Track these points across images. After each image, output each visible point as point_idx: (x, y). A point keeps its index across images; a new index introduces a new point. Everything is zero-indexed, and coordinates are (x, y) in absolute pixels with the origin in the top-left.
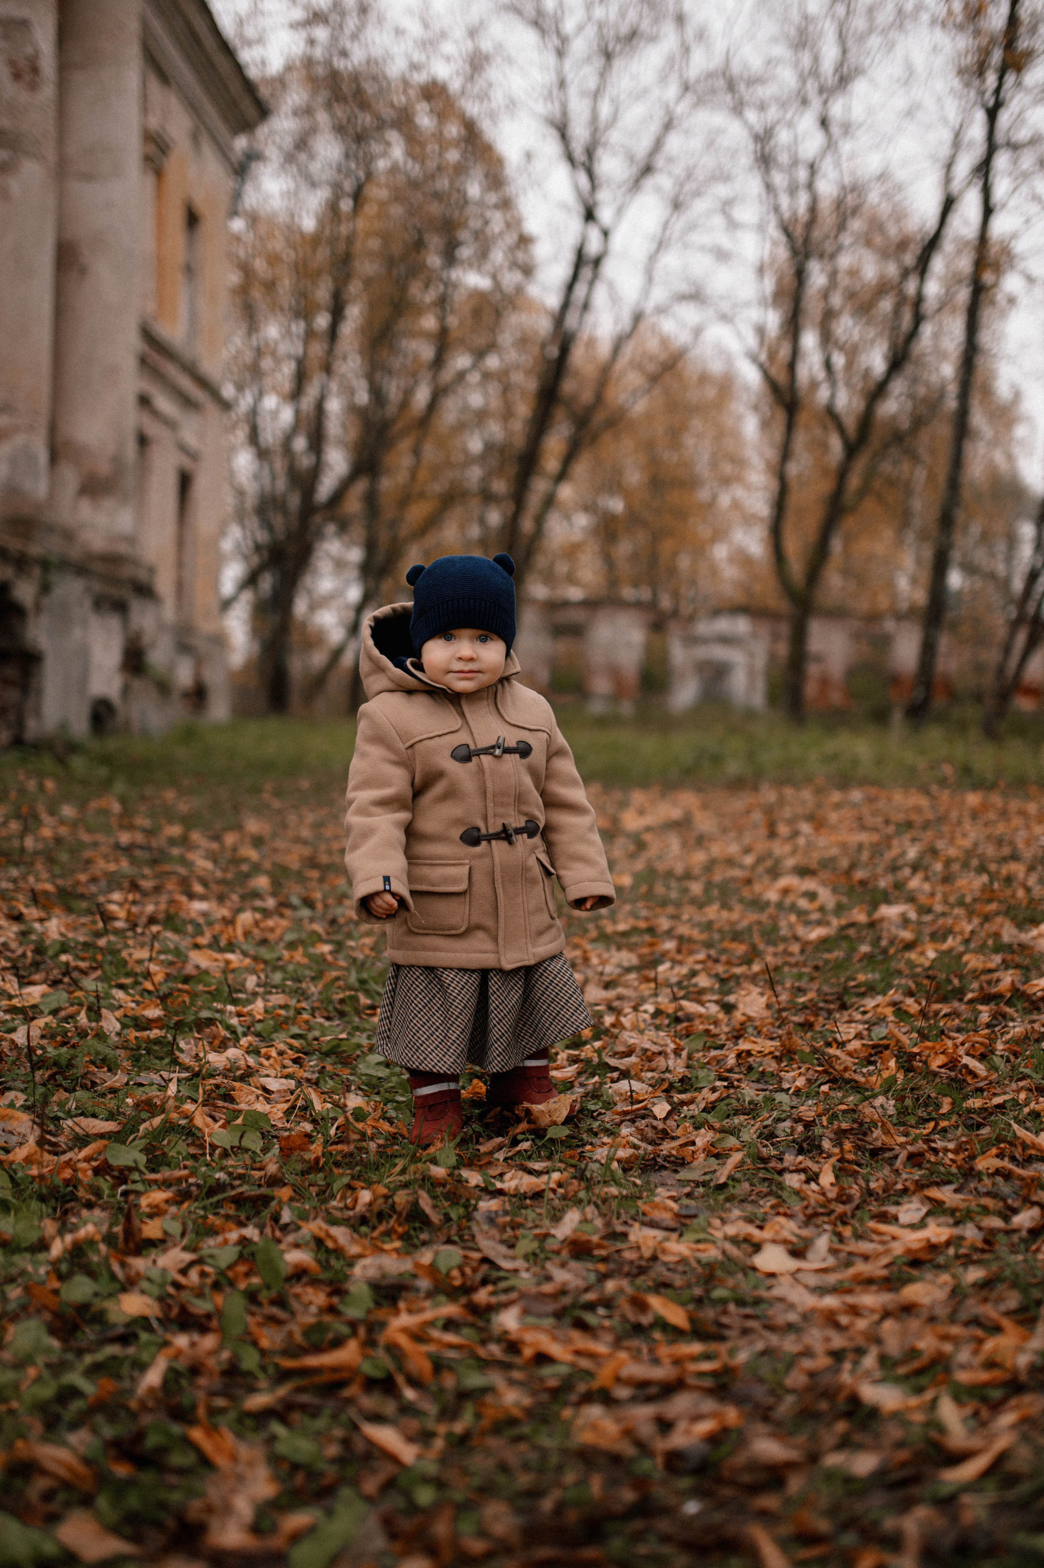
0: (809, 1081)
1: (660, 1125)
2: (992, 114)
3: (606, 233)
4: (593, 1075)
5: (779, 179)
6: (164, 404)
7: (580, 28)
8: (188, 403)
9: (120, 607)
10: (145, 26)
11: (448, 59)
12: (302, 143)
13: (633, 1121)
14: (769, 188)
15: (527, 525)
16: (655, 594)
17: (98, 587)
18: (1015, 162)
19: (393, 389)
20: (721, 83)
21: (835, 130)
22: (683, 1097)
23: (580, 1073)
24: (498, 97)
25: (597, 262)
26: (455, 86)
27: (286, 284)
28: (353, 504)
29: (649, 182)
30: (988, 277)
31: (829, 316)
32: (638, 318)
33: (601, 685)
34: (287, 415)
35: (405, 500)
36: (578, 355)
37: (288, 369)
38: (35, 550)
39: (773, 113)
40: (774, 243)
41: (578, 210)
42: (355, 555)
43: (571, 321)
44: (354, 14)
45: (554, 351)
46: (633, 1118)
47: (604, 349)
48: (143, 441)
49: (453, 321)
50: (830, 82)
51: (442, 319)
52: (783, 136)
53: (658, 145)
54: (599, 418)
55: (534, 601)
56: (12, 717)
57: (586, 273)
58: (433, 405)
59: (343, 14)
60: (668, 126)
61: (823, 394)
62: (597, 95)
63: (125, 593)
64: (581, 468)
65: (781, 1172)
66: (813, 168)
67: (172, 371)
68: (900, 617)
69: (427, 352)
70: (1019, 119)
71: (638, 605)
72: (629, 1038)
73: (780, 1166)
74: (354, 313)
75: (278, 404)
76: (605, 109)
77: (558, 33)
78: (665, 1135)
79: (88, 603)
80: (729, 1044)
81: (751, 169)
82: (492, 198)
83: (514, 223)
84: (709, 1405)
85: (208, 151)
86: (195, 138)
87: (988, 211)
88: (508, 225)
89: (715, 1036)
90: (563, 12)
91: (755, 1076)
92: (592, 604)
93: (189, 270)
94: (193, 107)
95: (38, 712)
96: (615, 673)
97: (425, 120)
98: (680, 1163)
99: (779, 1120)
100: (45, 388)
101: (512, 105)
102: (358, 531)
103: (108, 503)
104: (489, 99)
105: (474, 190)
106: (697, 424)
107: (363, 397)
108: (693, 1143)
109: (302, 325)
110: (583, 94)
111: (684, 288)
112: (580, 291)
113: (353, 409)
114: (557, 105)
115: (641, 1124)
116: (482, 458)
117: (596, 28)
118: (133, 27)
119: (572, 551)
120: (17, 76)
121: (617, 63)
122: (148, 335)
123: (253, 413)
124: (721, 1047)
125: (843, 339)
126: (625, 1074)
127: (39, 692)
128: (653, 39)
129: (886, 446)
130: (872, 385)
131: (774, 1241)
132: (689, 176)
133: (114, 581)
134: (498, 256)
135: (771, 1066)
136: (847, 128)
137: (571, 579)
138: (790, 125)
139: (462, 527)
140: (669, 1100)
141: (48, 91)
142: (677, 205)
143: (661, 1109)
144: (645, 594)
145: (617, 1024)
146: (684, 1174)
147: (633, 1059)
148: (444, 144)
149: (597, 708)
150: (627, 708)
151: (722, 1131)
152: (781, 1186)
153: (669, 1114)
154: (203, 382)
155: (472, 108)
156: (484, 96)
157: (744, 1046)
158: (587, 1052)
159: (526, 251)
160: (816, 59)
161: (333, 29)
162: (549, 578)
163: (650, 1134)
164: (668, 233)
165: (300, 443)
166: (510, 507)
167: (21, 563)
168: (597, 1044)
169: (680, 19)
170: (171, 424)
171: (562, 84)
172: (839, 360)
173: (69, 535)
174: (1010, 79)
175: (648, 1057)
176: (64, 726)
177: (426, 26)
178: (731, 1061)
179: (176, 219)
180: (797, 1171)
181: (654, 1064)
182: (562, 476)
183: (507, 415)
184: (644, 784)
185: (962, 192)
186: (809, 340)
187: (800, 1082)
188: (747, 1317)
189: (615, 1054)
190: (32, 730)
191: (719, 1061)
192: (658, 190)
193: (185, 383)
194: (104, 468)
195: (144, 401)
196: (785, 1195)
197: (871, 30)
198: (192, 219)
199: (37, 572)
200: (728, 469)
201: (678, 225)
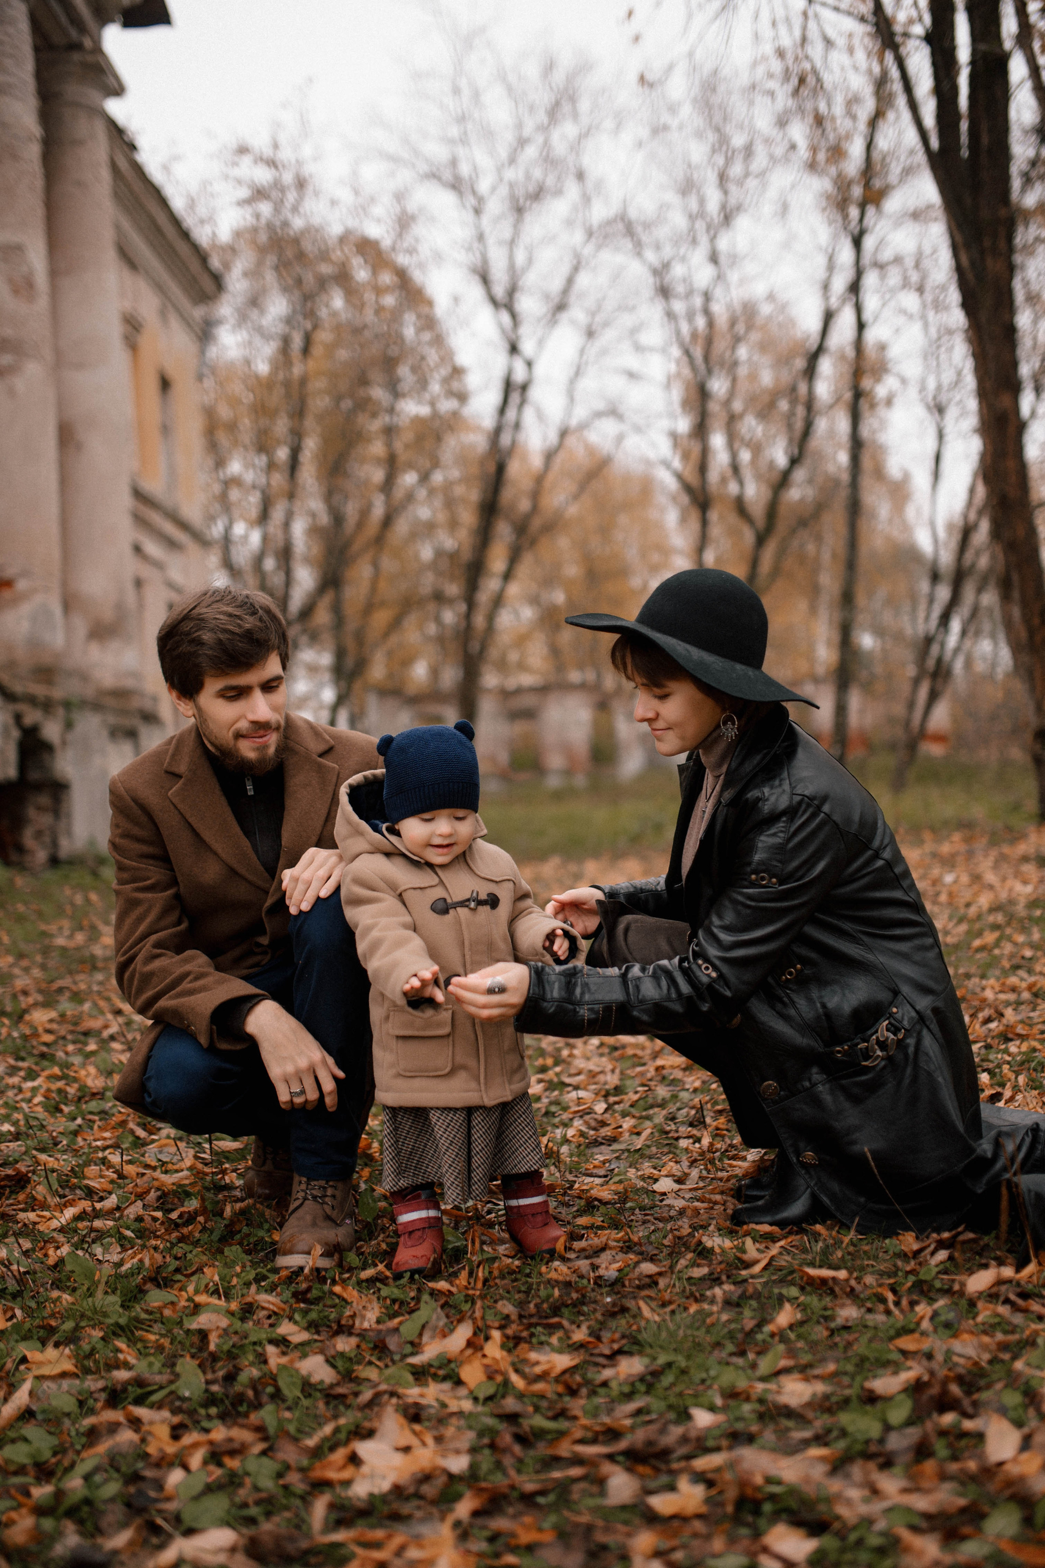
0: (704, 1082)
1: (599, 1118)
2: (857, 242)
3: (529, 364)
4: (554, 1090)
5: (679, 306)
6: (152, 548)
7: (494, 189)
8: (172, 544)
9: (132, 734)
10: (118, 227)
11: (379, 221)
12: (255, 301)
13: (581, 1117)
14: (670, 315)
15: (479, 621)
16: (599, 676)
17: (112, 719)
18: (883, 277)
19: (351, 510)
20: (620, 226)
21: (723, 259)
22: (616, 1099)
23: (546, 1090)
24: (424, 250)
25: (524, 388)
26: (386, 243)
27: (246, 423)
28: (322, 616)
29: (564, 317)
30: (866, 383)
31: (732, 420)
32: (564, 433)
33: (555, 761)
34: (255, 538)
35: (369, 608)
36: (514, 469)
37: (254, 499)
38: (58, 693)
39: (668, 251)
40: (678, 362)
41: (504, 347)
42: (326, 659)
43: (505, 440)
44: (293, 189)
45: (492, 468)
46: (582, 1114)
47: (537, 462)
48: (139, 583)
49: (398, 446)
50: (716, 221)
51: (389, 445)
52: (678, 270)
53: (570, 281)
54: (536, 523)
55: (489, 691)
56: (47, 839)
57: (515, 398)
58: (388, 521)
59: (283, 190)
60: (576, 269)
61: (733, 488)
62: (512, 243)
63: (136, 722)
64: (525, 568)
65: (677, 1139)
66: (707, 297)
67: (156, 519)
68: (816, 680)
69: (378, 475)
70: (881, 242)
71: (583, 686)
72: (579, 1063)
73: (676, 1135)
74: (311, 445)
75: (247, 530)
76: (520, 258)
77: (474, 192)
78: (603, 1124)
79: (105, 733)
80: (650, 1063)
81: (652, 300)
82: (427, 336)
83: (447, 356)
84: (621, 1256)
85: (175, 323)
86: (163, 314)
87: (861, 326)
88: (442, 359)
89: (641, 1058)
90: (477, 176)
91: (667, 1082)
92: (543, 690)
93: (166, 430)
94: (159, 288)
95: (69, 833)
96: (567, 749)
97: (361, 274)
98: (614, 1140)
99: (679, 1109)
100: (56, 554)
101: (438, 257)
102: (327, 638)
103: (114, 645)
104: (417, 252)
105: (409, 332)
106: (623, 519)
107: (324, 519)
108: (621, 1127)
109: (264, 458)
110: (500, 243)
111: (601, 406)
112: (511, 414)
113: (314, 531)
114: (478, 255)
115: (587, 1117)
116: (434, 565)
117: (507, 188)
118: (108, 236)
119: (521, 641)
120: (16, 291)
121: (528, 217)
122: (138, 494)
123: (227, 540)
124: (644, 1064)
125: (747, 437)
126: (576, 1088)
127: (69, 816)
128: (559, 192)
129: (793, 531)
130: (775, 477)
131: (667, 1176)
132: (599, 308)
133: (124, 712)
134: (435, 387)
135: (678, 1074)
136: (734, 259)
137: (522, 666)
138: (683, 259)
139: (421, 627)
140: (606, 1101)
141: (43, 302)
142: (590, 334)
143: (600, 1107)
144: (590, 676)
145: (571, 1055)
146: (616, 1146)
147: (581, 1077)
148: (379, 291)
149: (553, 782)
150: (580, 781)
151: (641, 1118)
152: (676, 1147)
153: (606, 1110)
154: (184, 525)
155: (402, 260)
156: (411, 251)
157: (660, 1062)
158: (550, 1075)
159: (460, 380)
160: (702, 202)
161: (275, 204)
162: (502, 666)
163: (593, 1124)
164: (585, 357)
165: (269, 564)
166: (463, 607)
167: (47, 706)
168: (558, 1069)
169: (580, 176)
170: (159, 565)
171: (481, 237)
172: (745, 456)
173: (84, 677)
174: (871, 211)
175: (593, 1075)
176: (92, 843)
177: (356, 192)
178: (651, 1073)
179: (152, 385)
180: (688, 1137)
181: (596, 1080)
182: (507, 576)
183: (453, 524)
184: (596, 854)
185: (838, 310)
186: (718, 441)
187: (697, 1084)
188: (646, 1215)
189: (570, 1075)
190: (66, 847)
191: (642, 1074)
192: (573, 322)
193: (169, 528)
194: (108, 615)
195: (138, 549)
196: (678, 1152)
197: (747, 175)
198: (165, 384)
199: (61, 712)
200: (655, 557)
201: (593, 349)
